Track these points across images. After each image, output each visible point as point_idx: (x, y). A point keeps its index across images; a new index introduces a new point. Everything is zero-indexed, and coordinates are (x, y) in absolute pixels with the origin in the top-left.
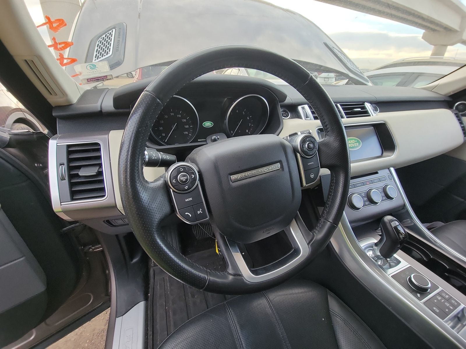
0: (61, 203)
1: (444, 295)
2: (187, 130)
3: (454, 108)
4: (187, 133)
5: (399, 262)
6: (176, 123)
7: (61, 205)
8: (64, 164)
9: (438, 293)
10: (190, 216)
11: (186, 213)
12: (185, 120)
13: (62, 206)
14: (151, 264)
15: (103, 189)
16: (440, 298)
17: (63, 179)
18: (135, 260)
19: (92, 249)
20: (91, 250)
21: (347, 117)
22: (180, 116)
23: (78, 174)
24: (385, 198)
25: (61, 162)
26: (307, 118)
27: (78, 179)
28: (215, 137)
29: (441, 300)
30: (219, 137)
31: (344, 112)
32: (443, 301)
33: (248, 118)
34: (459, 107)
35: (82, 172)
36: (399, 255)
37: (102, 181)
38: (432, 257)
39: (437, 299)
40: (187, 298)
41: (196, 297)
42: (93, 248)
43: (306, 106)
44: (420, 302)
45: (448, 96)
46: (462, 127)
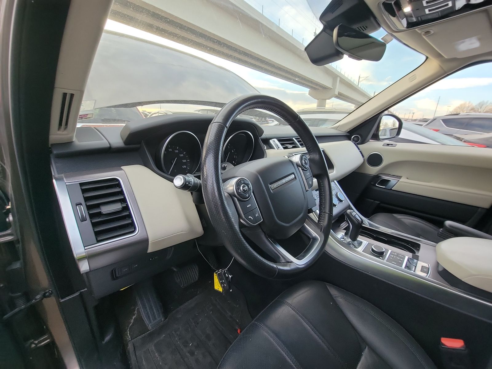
0: (84, 247)
1: (393, 253)
2: (185, 164)
3: (352, 140)
4: (185, 167)
5: (361, 243)
6: (176, 158)
7: (85, 249)
8: (81, 204)
9: (390, 254)
10: (252, 219)
11: (249, 217)
12: (182, 155)
13: (87, 251)
14: (128, 338)
15: (132, 224)
16: (392, 256)
17: (83, 219)
18: (107, 339)
19: (35, 344)
20: (33, 346)
21: (302, 147)
22: (177, 151)
23: (100, 212)
24: (339, 202)
25: (78, 202)
26: (278, 148)
27: (100, 218)
28: (224, 165)
29: (394, 256)
30: (227, 165)
31: (299, 144)
32: (395, 257)
33: (233, 151)
34: (354, 139)
35: (105, 209)
36: (360, 238)
37: (130, 216)
38: (375, 236)
39: (392, 257)
40: (186, 359)
41: (196, 353)
42: (36, 342)
43: (276, 140)
44: (385, 261)
45: (348, 132)
46: (360, 151)
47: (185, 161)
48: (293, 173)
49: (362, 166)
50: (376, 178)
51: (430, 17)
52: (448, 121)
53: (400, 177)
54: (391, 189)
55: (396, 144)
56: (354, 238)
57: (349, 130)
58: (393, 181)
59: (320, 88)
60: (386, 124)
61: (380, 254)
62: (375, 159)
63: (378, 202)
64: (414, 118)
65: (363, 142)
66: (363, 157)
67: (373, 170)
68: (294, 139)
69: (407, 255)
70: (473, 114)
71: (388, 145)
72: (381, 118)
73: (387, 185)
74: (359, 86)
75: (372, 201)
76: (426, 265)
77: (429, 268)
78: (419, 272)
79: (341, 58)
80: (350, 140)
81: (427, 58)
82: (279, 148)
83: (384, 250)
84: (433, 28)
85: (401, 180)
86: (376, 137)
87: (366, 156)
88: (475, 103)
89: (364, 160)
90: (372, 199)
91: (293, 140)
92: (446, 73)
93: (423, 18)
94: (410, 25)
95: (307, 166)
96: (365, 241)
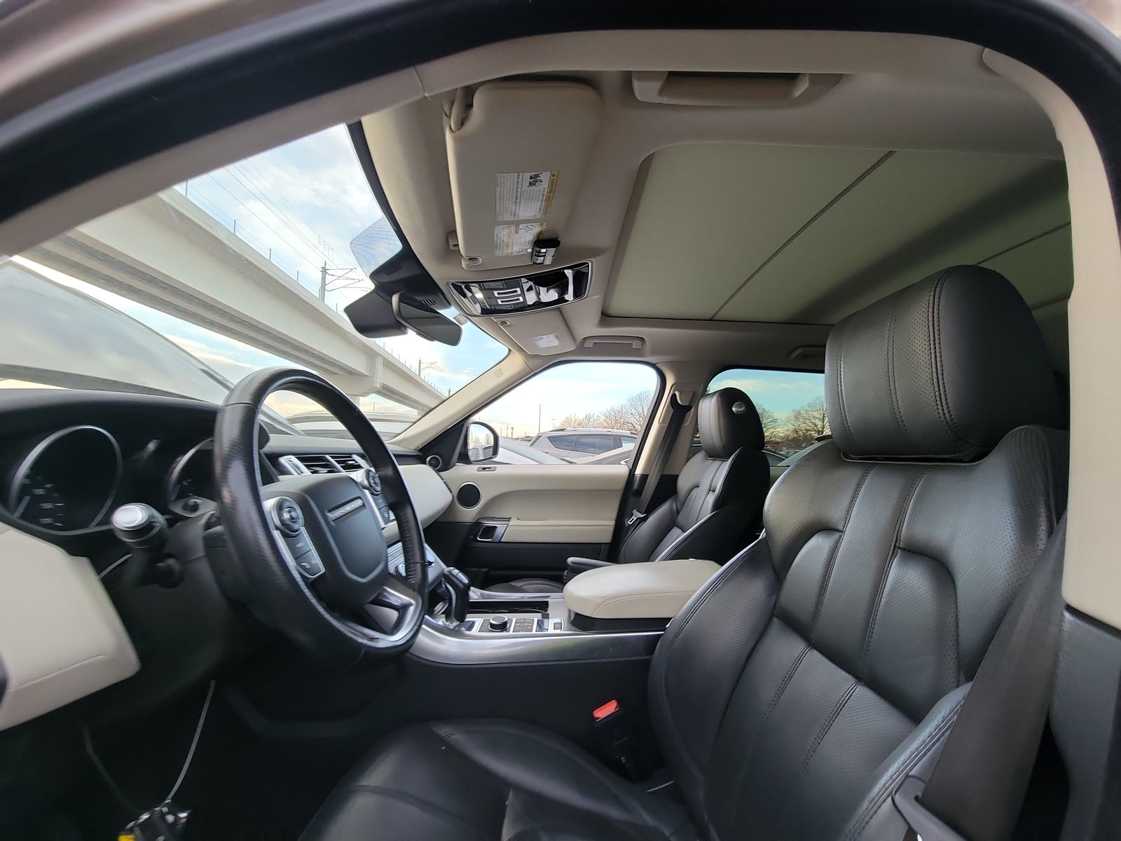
1: (519, 620)
3: (428, 464)
5: (474, 622)
9: (515, 622)
10: (308, 567)
11: (303, 564)
16: (519, 624)
31: (341, 466)
32: (522, 624)
34: (432, 462)
36: (471, 617)
43: (293, 458)
44: (511, 632)
45: (418, 451)
46: (445, 482)
47: (47, 506)
48: (359, 498)
49: (450, 508)
50: (477, 524)
51: (503, 308)
52: (553, 440)
53: (509, 519)
54: (500, 542)
55: (495, 468)
56: (461, 619)
57: (421, 447)
58: (500, 528)
59: (341, 372)
60: (477, 439)
61: (503, 627)
62: (468, 495)
63: (485, 570)
64: (515, 436)
65: (446, 467)
66: (451, 492)
67: (468, 514)
68: (327, 456)
69: (536, 617)
70: (581, 431)
71: (484, 469)
72: (467, 428)
73: (493, 535)
74: (422, 376)
75: (476, 569)
76: (558, 620)
77: (561, 623)
78: (551, 630)
79: (404, 333)
80: (424, 463)
81: (510, 350)
82: (302, 472)
83: (506, 619)
84: (510, 319)
85: (511, 523)
86: (465, 458)
87: (456, 492)
88: (581, 416)
89: (453, 497)
90: (474, 567)
91: (327, 460)
92: (532, 371)
93: (497, 308)
94: (485, 312)
95: (379, 488)
96: (478, 620)
